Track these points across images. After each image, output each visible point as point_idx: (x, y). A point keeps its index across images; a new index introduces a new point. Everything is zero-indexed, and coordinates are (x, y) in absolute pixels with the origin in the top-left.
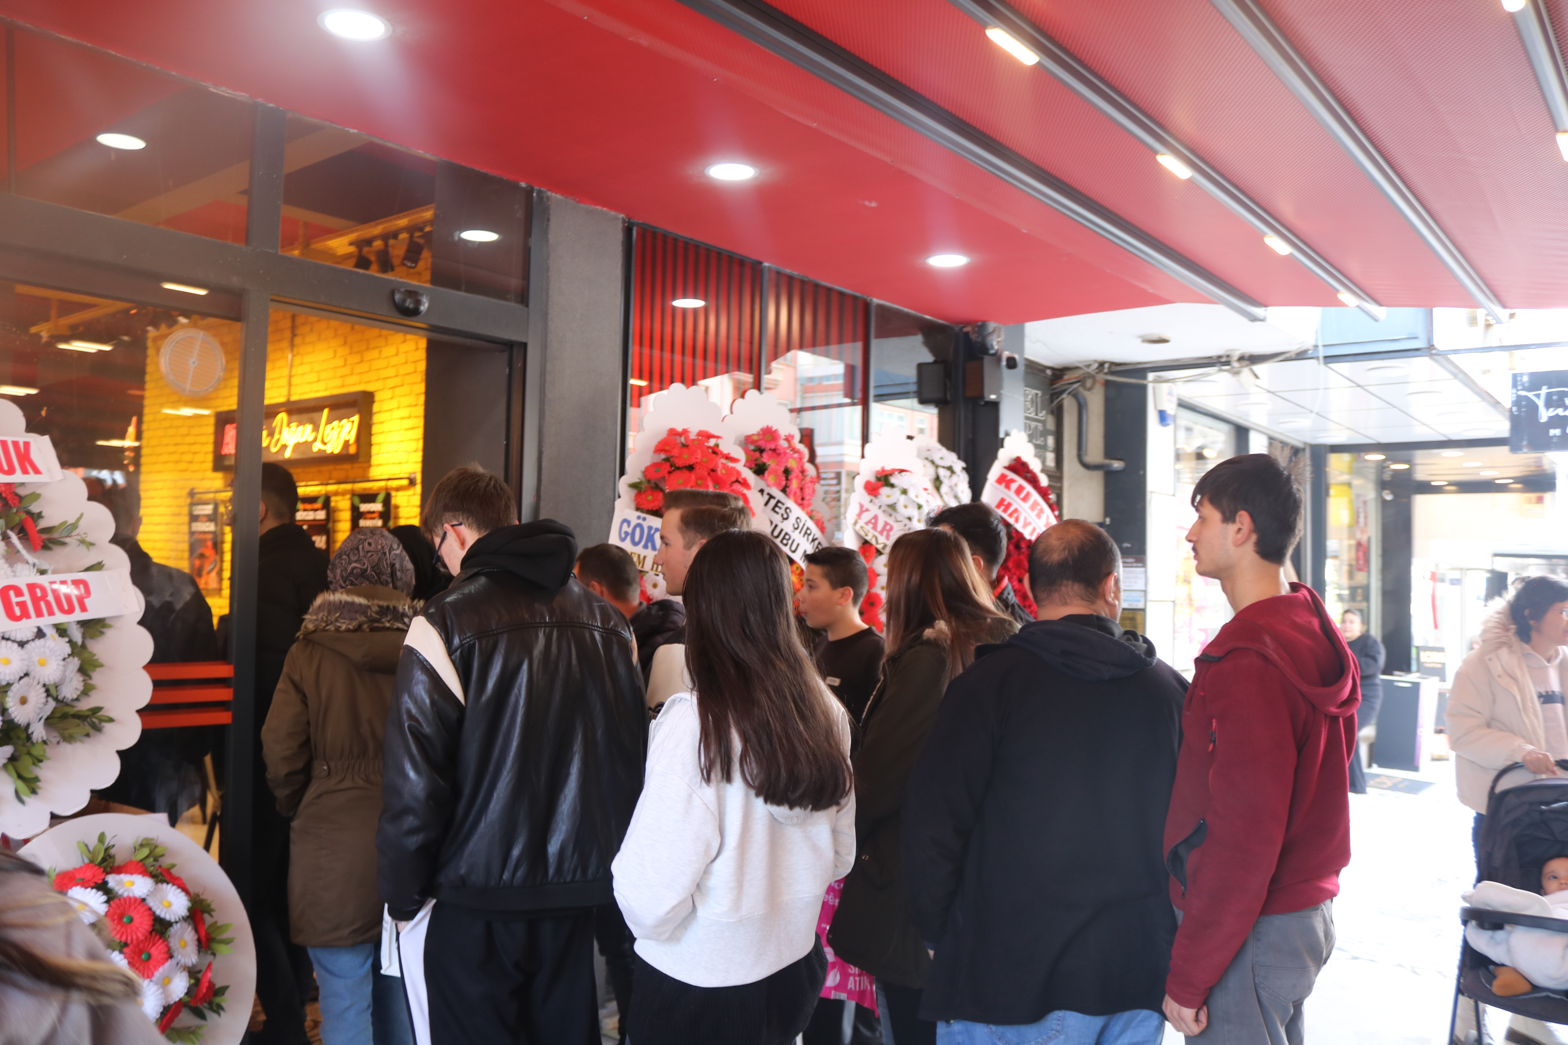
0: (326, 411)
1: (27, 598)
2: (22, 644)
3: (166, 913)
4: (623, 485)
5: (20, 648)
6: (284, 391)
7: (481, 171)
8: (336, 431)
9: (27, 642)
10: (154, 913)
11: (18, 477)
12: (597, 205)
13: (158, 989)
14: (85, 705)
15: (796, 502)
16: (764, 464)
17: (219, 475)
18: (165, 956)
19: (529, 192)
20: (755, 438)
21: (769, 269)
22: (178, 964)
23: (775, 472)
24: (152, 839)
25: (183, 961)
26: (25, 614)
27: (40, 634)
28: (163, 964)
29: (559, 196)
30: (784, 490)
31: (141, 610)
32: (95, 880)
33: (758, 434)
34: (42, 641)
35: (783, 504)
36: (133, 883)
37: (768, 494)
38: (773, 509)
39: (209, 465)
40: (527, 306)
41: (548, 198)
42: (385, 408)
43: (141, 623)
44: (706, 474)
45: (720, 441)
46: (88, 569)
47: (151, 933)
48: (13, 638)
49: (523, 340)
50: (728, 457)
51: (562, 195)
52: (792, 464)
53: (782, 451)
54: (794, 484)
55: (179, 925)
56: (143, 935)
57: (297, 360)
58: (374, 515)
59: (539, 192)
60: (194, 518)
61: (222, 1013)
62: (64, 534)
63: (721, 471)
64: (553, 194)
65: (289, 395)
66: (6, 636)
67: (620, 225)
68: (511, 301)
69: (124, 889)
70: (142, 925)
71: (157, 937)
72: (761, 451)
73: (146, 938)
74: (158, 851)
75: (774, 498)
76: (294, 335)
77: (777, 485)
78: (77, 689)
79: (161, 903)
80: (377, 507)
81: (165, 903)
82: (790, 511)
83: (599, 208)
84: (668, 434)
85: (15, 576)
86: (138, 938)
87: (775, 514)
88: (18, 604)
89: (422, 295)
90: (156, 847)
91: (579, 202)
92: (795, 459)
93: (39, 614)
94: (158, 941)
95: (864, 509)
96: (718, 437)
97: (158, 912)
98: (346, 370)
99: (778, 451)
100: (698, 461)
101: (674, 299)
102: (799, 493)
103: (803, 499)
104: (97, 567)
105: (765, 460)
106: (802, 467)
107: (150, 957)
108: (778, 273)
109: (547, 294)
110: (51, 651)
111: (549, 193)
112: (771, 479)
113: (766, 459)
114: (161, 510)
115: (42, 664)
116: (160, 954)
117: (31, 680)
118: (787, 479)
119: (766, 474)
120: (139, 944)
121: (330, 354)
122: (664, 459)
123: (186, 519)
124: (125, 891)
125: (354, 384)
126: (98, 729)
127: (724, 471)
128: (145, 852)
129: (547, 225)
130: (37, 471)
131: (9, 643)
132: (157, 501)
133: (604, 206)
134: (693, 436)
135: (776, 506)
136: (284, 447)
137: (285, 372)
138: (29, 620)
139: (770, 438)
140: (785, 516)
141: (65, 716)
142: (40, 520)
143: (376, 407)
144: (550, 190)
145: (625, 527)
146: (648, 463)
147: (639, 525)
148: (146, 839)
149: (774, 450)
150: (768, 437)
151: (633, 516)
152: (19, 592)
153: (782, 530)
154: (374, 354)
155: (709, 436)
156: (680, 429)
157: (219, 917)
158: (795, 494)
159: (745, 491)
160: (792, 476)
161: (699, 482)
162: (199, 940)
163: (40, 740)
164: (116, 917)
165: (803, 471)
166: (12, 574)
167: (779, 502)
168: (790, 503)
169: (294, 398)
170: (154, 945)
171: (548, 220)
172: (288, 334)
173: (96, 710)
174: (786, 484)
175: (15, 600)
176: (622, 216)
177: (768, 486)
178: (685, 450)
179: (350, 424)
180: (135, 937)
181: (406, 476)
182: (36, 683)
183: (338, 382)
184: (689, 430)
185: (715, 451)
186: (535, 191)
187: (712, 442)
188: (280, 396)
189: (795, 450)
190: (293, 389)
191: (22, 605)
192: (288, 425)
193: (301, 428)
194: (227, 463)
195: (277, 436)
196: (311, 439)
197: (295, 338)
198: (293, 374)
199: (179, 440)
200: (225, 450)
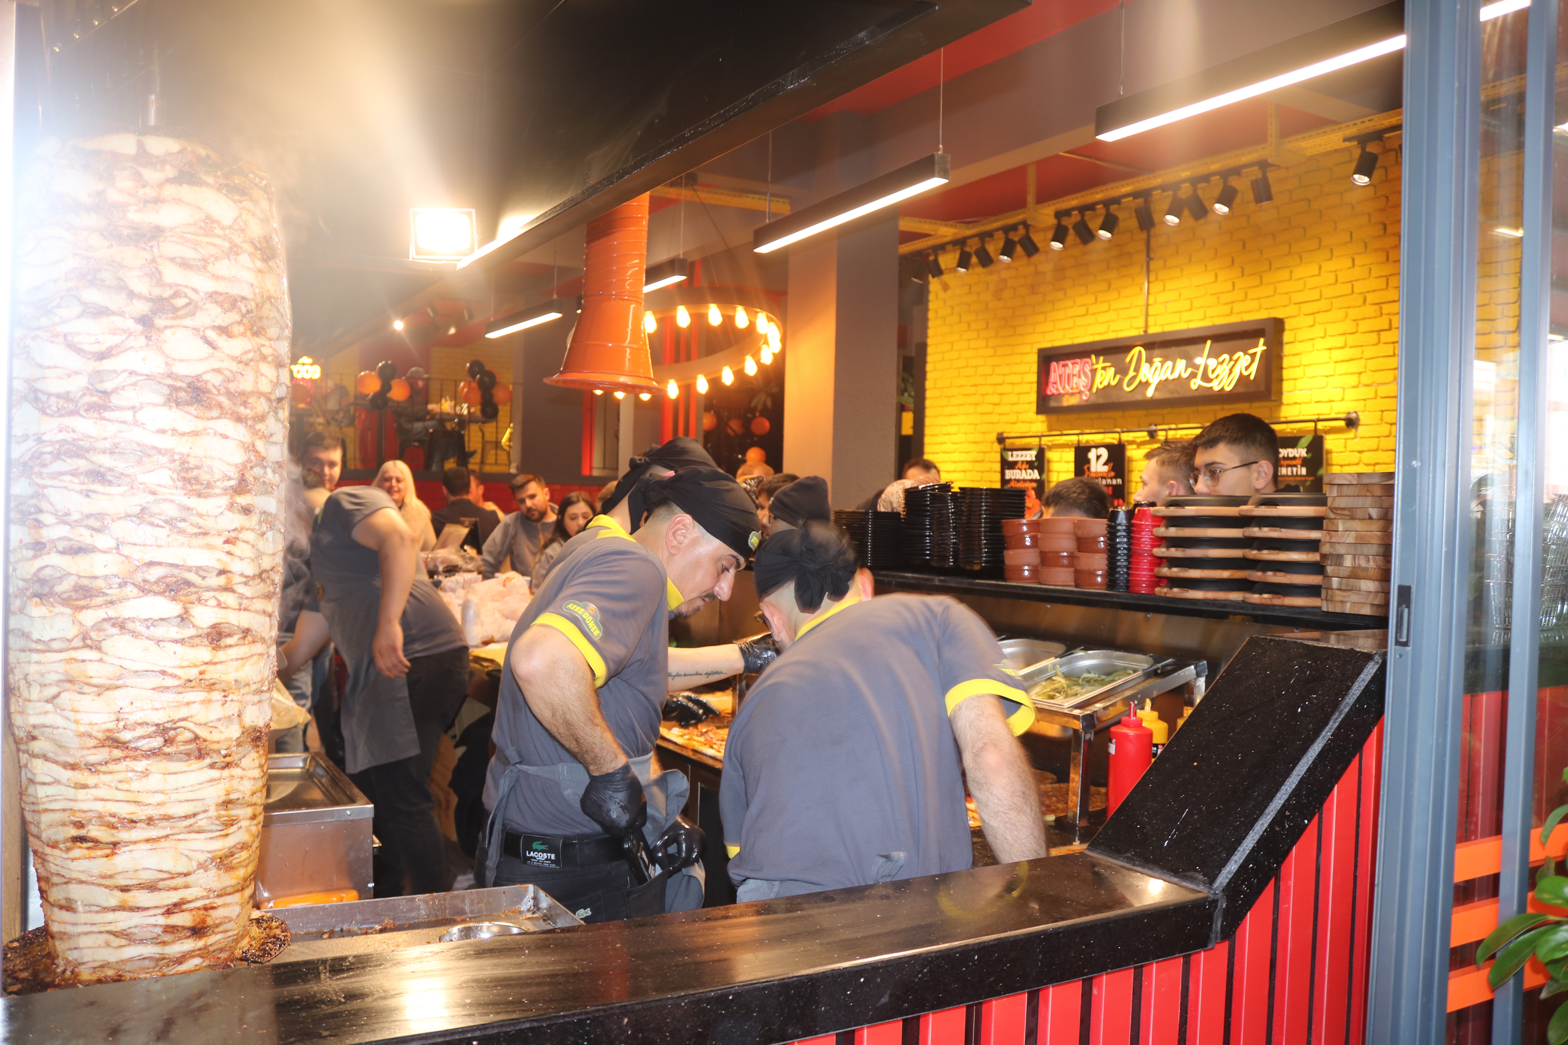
0: (1209, 342)
6: (1141, 322)
8: (1226, 367)
17: (1042, 418)
39: (1034, 407)
42: (1300, 337)
57: (1156, 287)
58: (1294, 462)
60: (1006, 465)
65: (1147, 326)
76: (1149, 259)
80: (1301, 452)
98: (1238, 295)
114: (956, 456)
121: (1210, 277)
123: (998, 467)
125: (1250, 312)
132: (949, 447)
136: (1147, 384)
137: (1141, 300)
143: (1287, 337)
154: (1284, 274)
169: (1151, 331)
172: (1143, 257)
179: (1248, 358)
181: (1343, 416)
183: (1226, 309)
188: (1135, 329)
190: (1151, 320)
192: (1150, 361)
193: (1169, 364)
194: (1053, 404)
195: (1131, 373)
196: (1185, 375)
197: (1151, 263)
198: (1151, 302)
199: (979, 380)
200: (1051, 390)
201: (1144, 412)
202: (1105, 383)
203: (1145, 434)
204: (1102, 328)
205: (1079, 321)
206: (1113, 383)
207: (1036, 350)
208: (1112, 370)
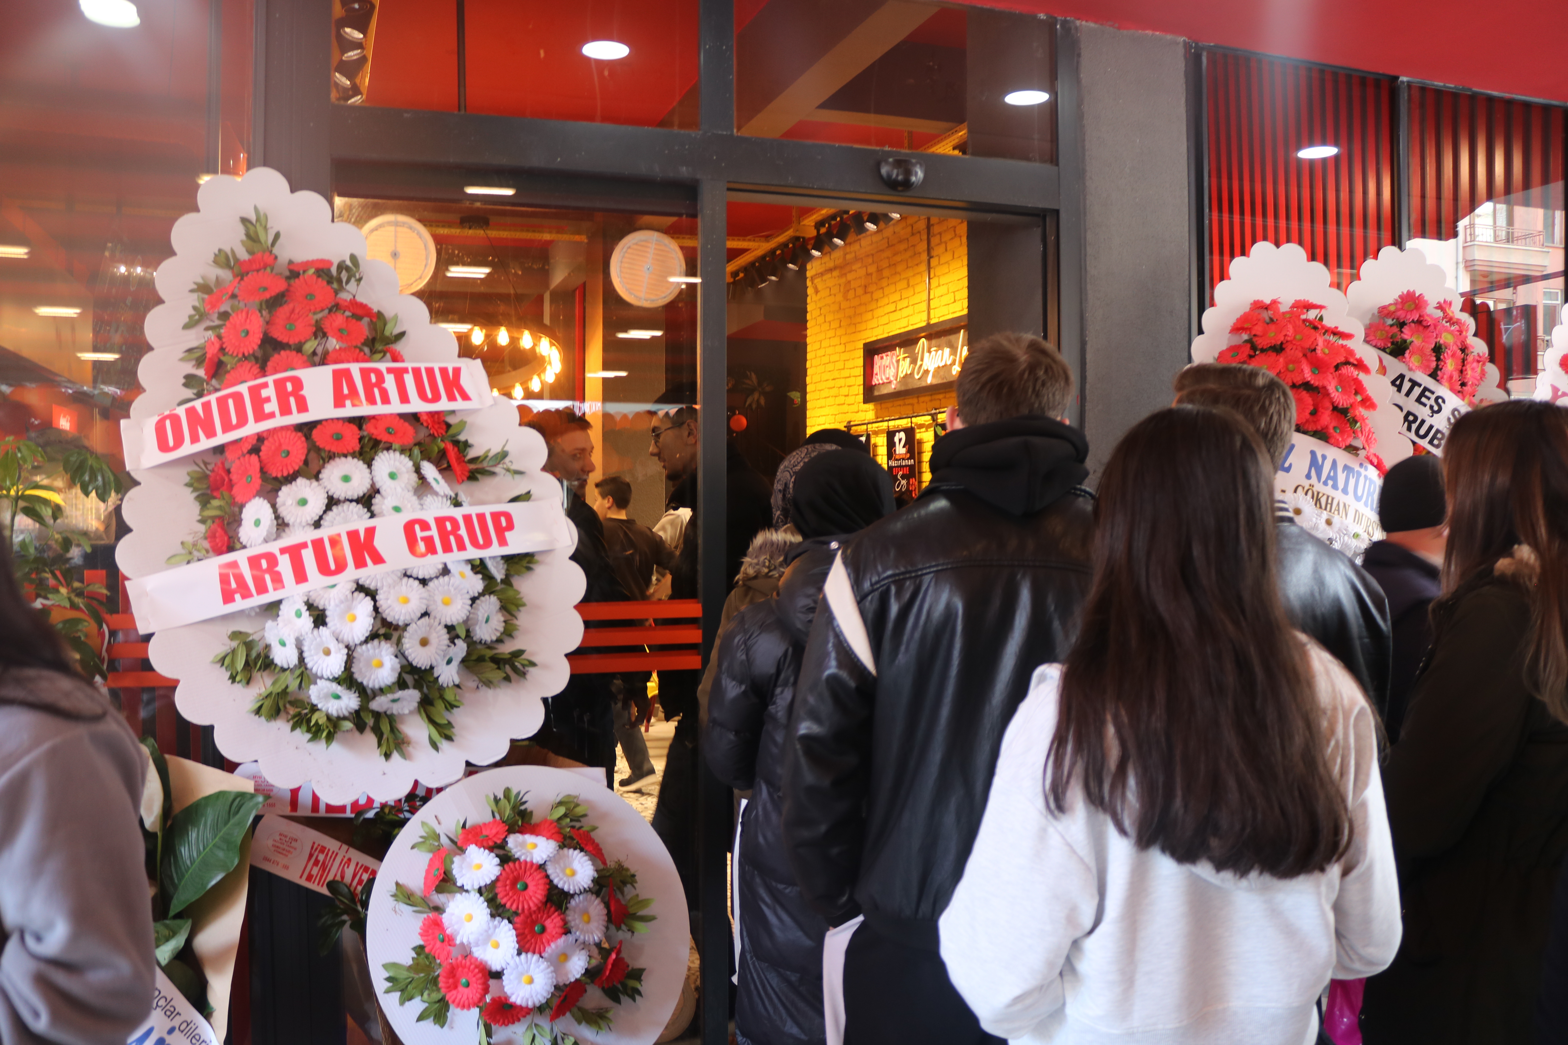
0: (962, 332)
1: (434, 532)
2: (424, 582)
3: (565, 883)
5: (421, 586)
6: (924, 316)
7: (985, 7)
9: (431, 579)
10: (551, 881)
11: (444, 405)
12: (1144, 29)
13: (548, 967)
14: (507, 648)
15: (1452, 389)
16: (1405, 341)
18: (560, 931)
19: (1050, 25)
20: (1392, 308)
21: (1409, 85)
22: (576, 940)
23: (1421, 351)
24: (575, 797)
25: (582, 937)
26: (431, 549)
27: (445, 571)
28: (557, 939)
29: (1092, 25)
30: (1433, 375)
31: (573, 543)
32: (495, 839)
33: (1395, 304)
34: (446, 578)
35: (1433, 393)
36: (535, 846)
37: (1410, 380)
38: (1418, 400)
40: (1057, 164)
41: (1076, 28)
43: (573, 558)
44: (1301, 355)
45: (1323, 312)
46: (514, 500)
47: (545, 903)
48: (415, 575)
49: (1056, 207)
50: (1335, 332)
51: (1096, 22)
52: (1447, 338)
53: (1431, 322)
54: (1450, 365)
55: (581, 897)
56: (536, 905)
57: (935, 282)
59: (1064, 23)
61: (637, 997)
62: (491, 463)
63: (1321, 350)
64: (1084, 23)
65: (929, 318)
66: (408, 573)
67: (1181, 51)
68: (1035, 161)
69: (523, 851)
70: (536, 894)
71: (553, 909)
72: (1402, 325)
73: (539, 909)
74: (579, 811)
75: (1420, 385)
77: (1423, 367)
78: (496, 630)
79: (563, 871)
81: (568, 871)
82: (1444, 401)
83: (1149, 32)
84: (1252, 309)
85: (422, 509)
86: (530, 908)
87: (1421, 407)
88: (423, 539)
89: (915, 165)
90: (577, 805)
91: (1119, 28)
92: (1451, 333)
93: (447, 549)
94: (553, 913)
95: (1560, 393)
96: (1321, 307)
97: (556, 881)
99: (1424, 323)
100: (1289, 339)
101: (1299, 147)
102: (1456, 376)
103: (1463, 384)
104: (525, 497)
105: (1405, 337)
106: (1463, 342)
107: (544, 929)
108: (1423, 89)
109: (1083, 147)
110: (455, 589)
111: (1078, 23)
112: (1415, 360)
113: (1407, 334)
115: (446, 604)
116: (554, 927)
117: (432, 621)
118: (1438, 359)
119: (1407, 355)
120: (531, 915)
122: (1246, 341)
124: (524, 854)
126: (522, 674)
127: (1327, 351)
128: (562, 811)
129: (1078, 62)
130: (466, 397)
131: (411, 580)
133: (1155, 29)
134: (1284, 308)
135: (1422, 394)
136: (927, 372)
137: (924, 296)
138: (435, 556)
139: (1413, 306)
140: (1436, 408)
141: (481, 659)
142: (468, 449)
144: (1079, 19)
146: (1224, 347)
148: (569, 796)
149: (1419, 322)
150: (1409, 306)
152: (425, 526)
153: (1431, 427)
155: (1309, 306)
156: (1268, 301)
157: (643, 888)
158: (1451, 377)
159: (1362, 376)
160: (1447, 354)
161: (1291, 367)
162: (609, 914)
163: (451, 684)
164: (508, 882)
165: (1464, 349)
166: (419, 507)
167: (1426, 389)
168: (1442, 391)
169: (933, 321)
170: (549, 917)
171: (1079, 55)
173: (519, 653)
174: (1437, 366)
175: (420, 534)
176: (1182, 39)
177: (1410, 369)
178: (1273, 327)
180: (526, 907)
182: (436, 623)
184: (1279, 300)
185: (1316, 326)
186: (1059, 22)
187: (1312, 315)
188: (921, 321)
189: (1451, 321)
190: (932, 312)
191: (429, 541)
192: (929, 350)
193: (940, 352)
194: (876, 393)
195: (919, 363)
196: (949, 363)
197: (932, 260)
198: (931, 297)
199: (836, 374)
200: (875, 381)
201: (927, 398)
202: (904, 373)
203: (929, 417)
204: (903, 323)
205: (893, 316)
206: (909, 372)
207: (861, 345)
208: (908, 360)
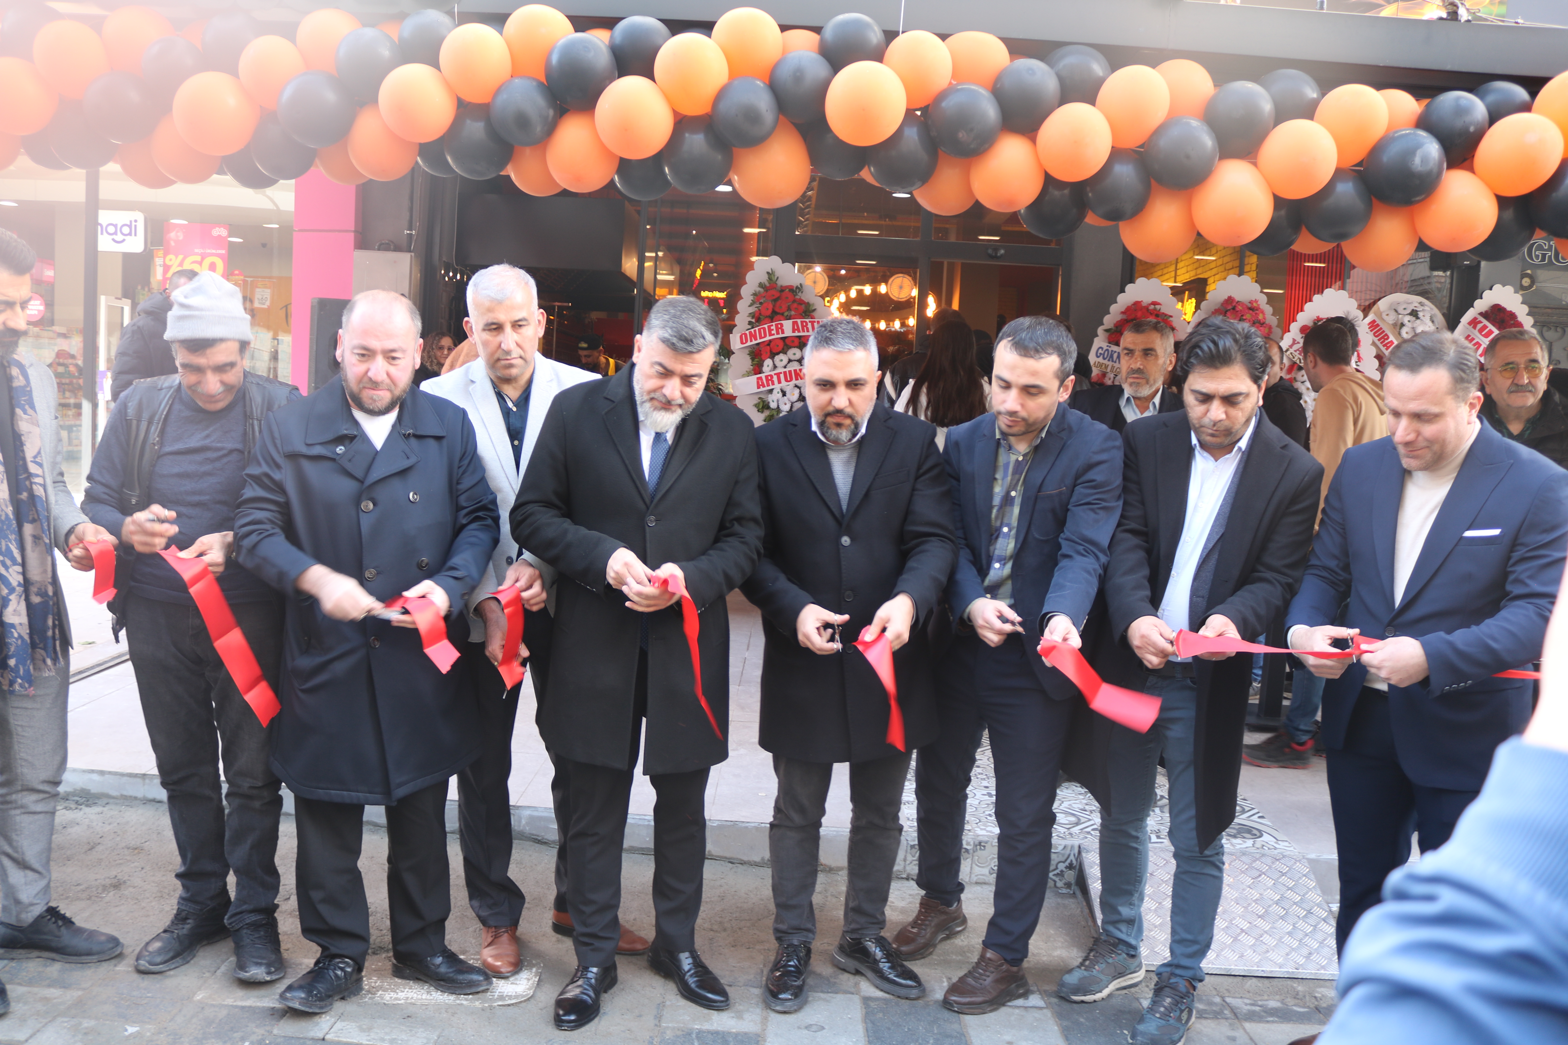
4: (1100, 331)
40: (1062, 247)
49: (1059, 263)
68: (1052, 246)
84: (1132, 305)
109: (1073, 240)
134: (1144, 304)
145: (1100, 351)
146: (1118, 319)
147: (1107, 350)
151: (1105, 345)
155: (1156, 304)
184: (1143, 301)
